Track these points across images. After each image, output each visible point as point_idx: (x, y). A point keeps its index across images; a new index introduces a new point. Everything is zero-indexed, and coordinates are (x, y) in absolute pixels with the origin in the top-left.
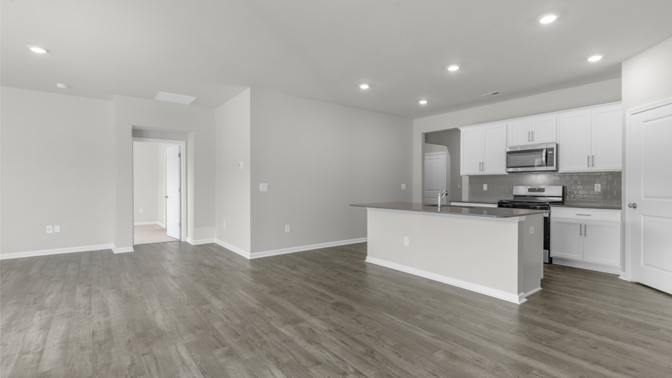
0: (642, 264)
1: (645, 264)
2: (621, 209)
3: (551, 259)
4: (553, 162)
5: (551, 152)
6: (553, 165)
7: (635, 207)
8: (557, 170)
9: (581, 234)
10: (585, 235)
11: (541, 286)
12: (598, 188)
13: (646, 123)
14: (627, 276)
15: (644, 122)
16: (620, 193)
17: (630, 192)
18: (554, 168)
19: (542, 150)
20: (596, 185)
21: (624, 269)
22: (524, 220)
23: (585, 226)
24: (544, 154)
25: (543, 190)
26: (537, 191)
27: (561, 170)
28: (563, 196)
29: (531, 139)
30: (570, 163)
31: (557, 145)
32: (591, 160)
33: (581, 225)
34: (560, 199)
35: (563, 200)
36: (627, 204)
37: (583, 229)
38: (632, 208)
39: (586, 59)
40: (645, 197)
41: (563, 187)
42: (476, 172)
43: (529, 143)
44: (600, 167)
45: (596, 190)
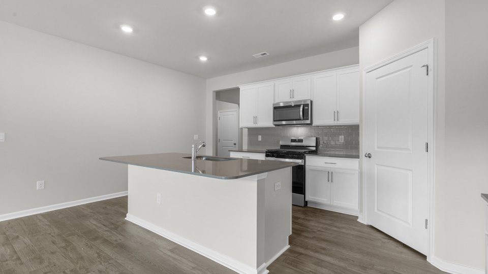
0: (376, 210)
1: (378, 210)
2: (359, 158)
3: (306, 203)
4: (308, 116)
5: (307, 108)
6: (308, 119)
7: (370, 157)
8: (311, 124)
9: (328, 181)
10: (332, 182)
11: (290, 243)
12: (342, 139)
13: (378, 80)
14: (363, 220)
15: (377, 79)
16: (357, 144)
17: (366, 143)
18: (308, 122)
19: (299, 106)
20: (340, 137)
21: (361, 211)
22: (265, 177)
23: (332, 172)
24: (301, 109)
25: (301, 141)
26: (297, 142)
27: (315, 123)
28: (317, 146)
29: (292, 97)
30: (321, 118)
31: (311, 102)
32: (336, 114)
33: (329, 172)
34: (314, 149)
35: (316, 149)
36: (364, 154)
37: (330, 176)
38: (368, 158)
39: (331, 17)
40: (378, 148)
41: (317, 139)
42: (252, 125)
43: (291, 100)
44: (344, 121)
45: (340, 141)
